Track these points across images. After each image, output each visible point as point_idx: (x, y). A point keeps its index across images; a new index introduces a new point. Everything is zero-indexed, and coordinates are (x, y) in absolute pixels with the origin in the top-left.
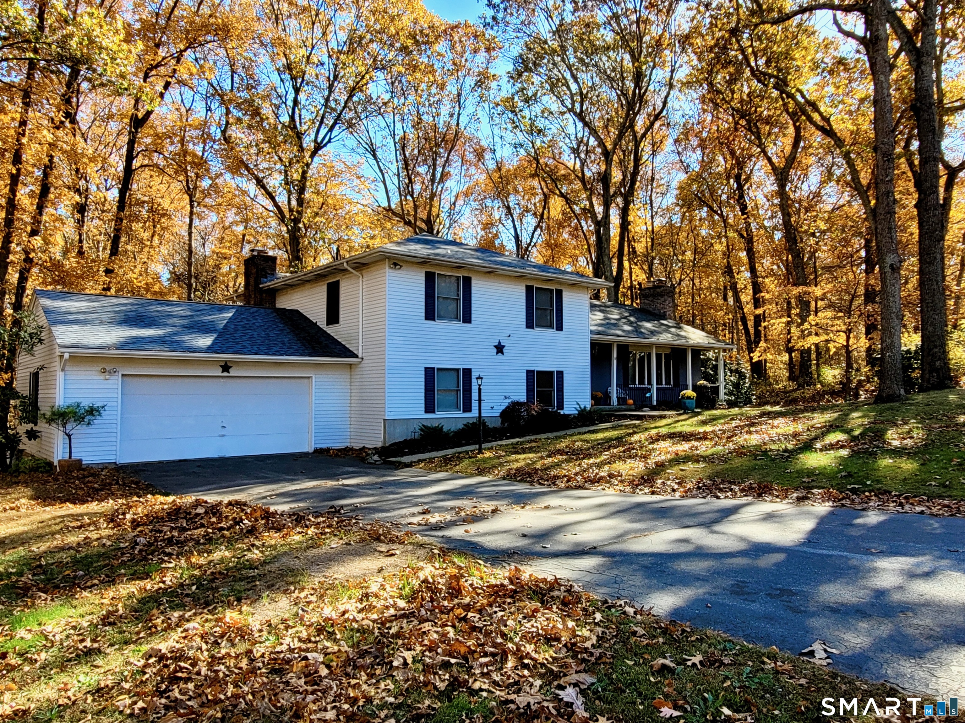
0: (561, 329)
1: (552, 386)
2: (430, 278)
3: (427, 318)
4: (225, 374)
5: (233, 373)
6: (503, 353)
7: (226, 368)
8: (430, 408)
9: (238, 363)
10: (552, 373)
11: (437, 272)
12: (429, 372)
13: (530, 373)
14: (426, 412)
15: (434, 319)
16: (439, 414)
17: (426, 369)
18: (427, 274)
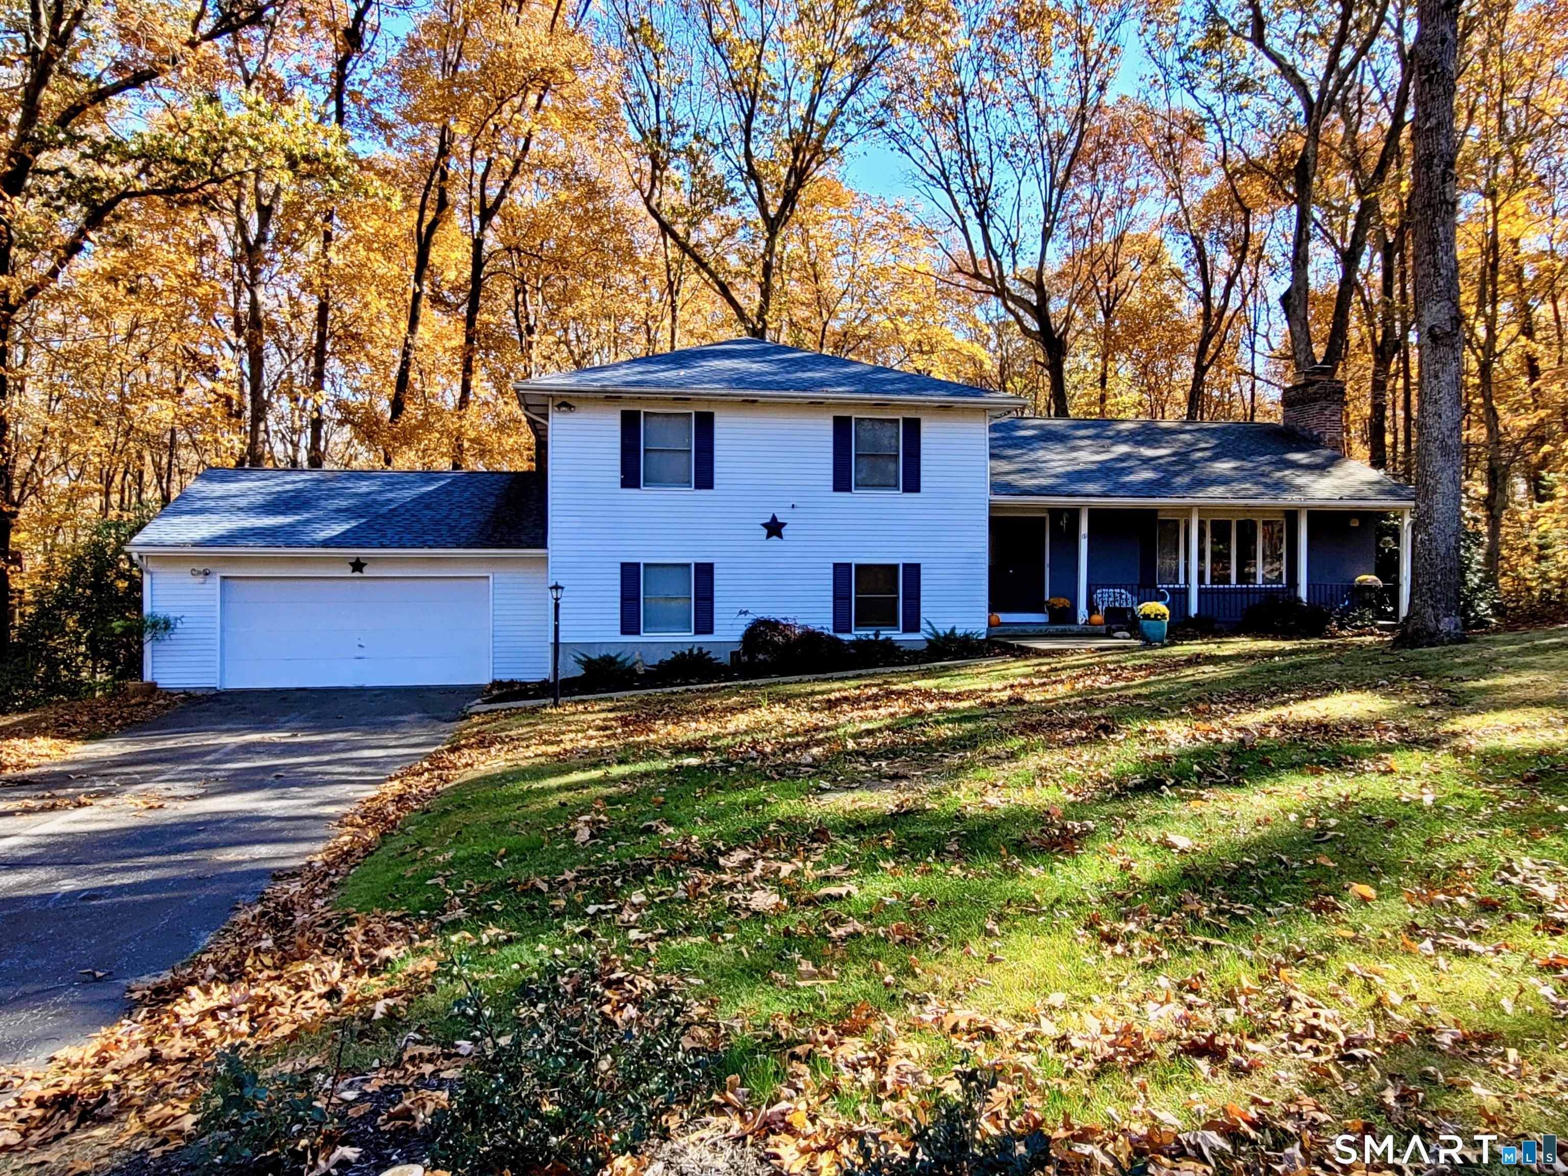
0: (917, 489)
1: (897, 592)
2: (630, 422)
3: (625, 484)
4: (357, 574)
5: (368, 572)
6: (780, 536)
7: (358, 565)
8: (629, 625)
9: (375, 560)
10: (895, 567)
11: (643, 410)
12: (630, 572)
13: (841, 571)
14: (624, 632)
15: (637, 486)
16: (644, 637)
17: (623, 565)
18: (624, 414)
